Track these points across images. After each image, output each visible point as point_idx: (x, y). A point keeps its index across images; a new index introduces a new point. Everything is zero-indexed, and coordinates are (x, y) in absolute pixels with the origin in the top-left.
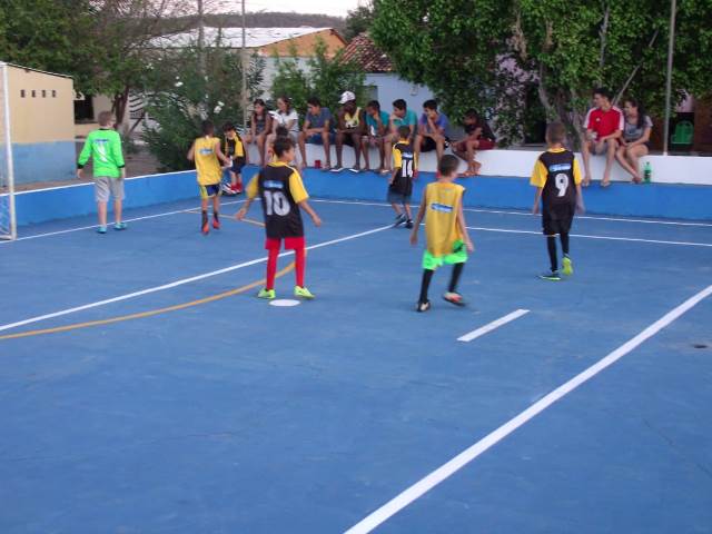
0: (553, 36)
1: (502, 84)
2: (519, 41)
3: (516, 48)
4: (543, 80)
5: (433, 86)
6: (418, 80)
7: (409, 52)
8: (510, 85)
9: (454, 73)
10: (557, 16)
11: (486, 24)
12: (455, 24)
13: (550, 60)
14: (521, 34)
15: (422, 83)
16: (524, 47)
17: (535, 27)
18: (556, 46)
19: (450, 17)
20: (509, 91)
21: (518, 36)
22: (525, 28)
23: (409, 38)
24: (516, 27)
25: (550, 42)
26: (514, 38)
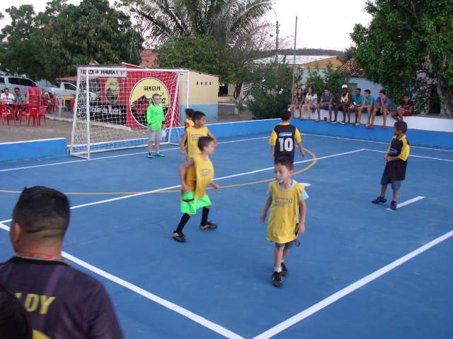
0: (447, 62)
1: (418, 85)
2: (428, 64)
3: (427, 68)
4: (440, 83)
5: (383, 84)
6: (376, 81)
7: (372, 68)
8: (422, 85)
9: (394, 79)
10: (449, 52)
11: (412, 56)
12: (396, 55)
13: (444, 74)
14: (430, 61)
15: (378, 83)
16: (431, 68)
17: (437, 58)
18: (448, 67)
19: (394, 52)
20: (421, 88)
21: (428, 62)
22: (432, 58)
23: (373, 62)
24: (427, 58)
25: (444, 65)
26: (426, 63)
